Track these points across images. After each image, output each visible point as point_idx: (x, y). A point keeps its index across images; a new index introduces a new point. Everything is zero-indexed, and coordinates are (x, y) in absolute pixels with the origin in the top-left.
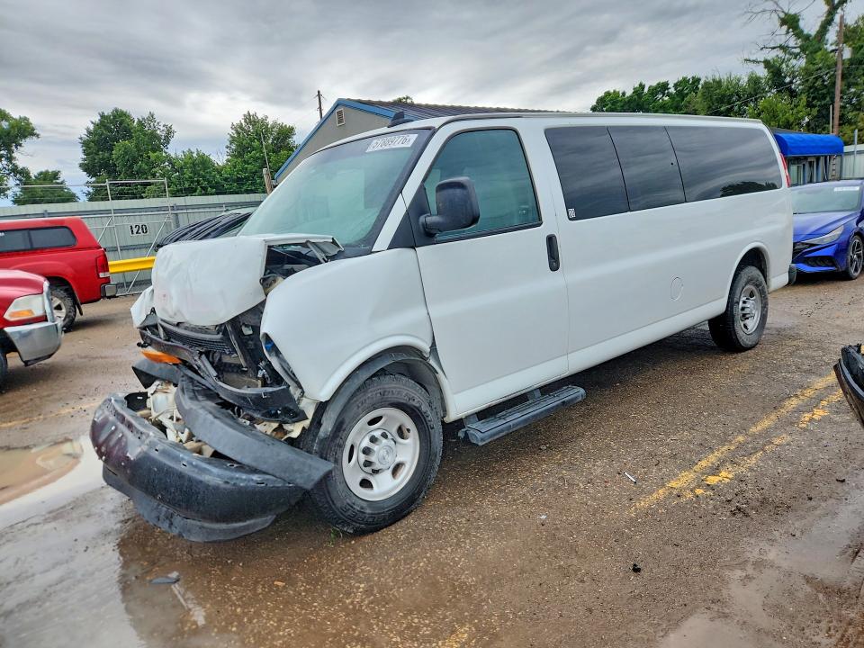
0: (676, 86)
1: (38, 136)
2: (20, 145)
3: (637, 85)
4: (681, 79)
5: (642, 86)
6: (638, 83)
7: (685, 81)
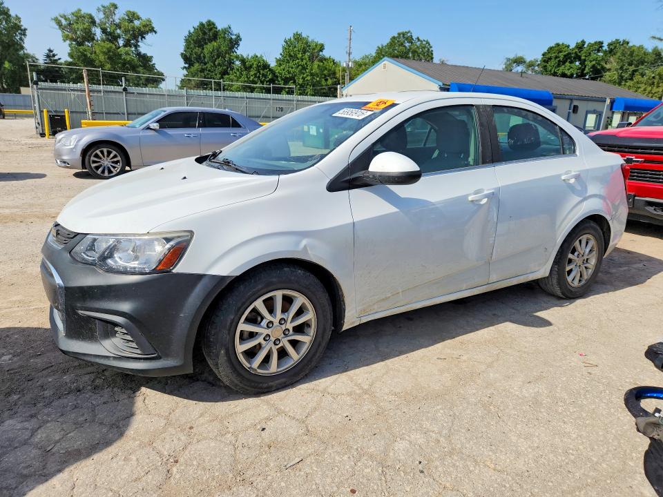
0: (609, 45)
1: (156, 32)
2: (144, 37)
3: (579, 41)
4: (614, 40)
5: (583, 42)
6: (581, 40)
7: (617, 41)
